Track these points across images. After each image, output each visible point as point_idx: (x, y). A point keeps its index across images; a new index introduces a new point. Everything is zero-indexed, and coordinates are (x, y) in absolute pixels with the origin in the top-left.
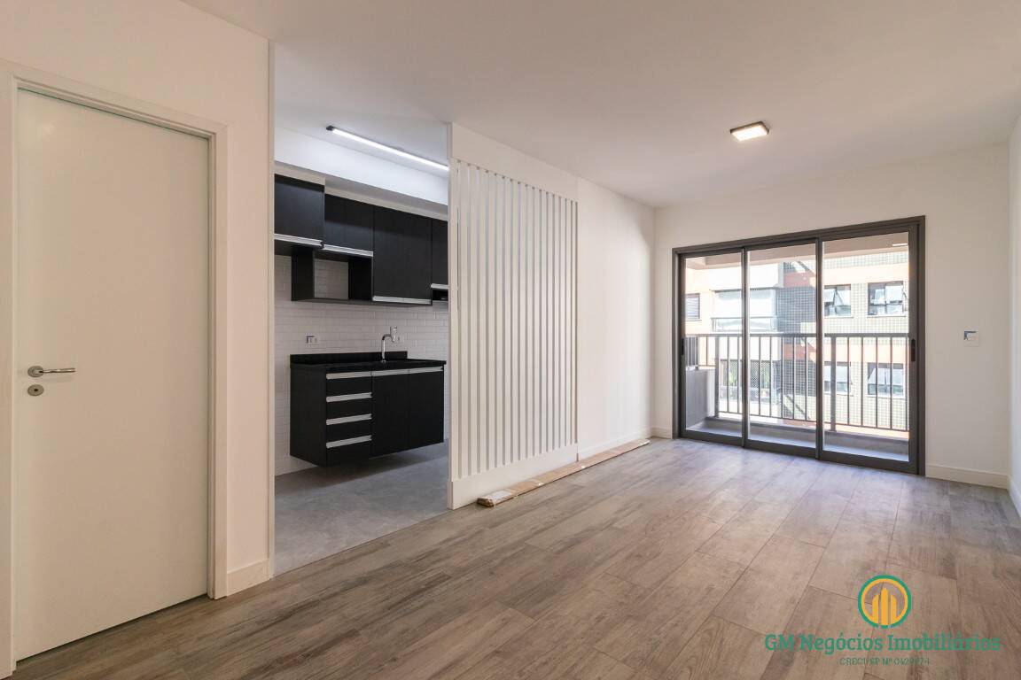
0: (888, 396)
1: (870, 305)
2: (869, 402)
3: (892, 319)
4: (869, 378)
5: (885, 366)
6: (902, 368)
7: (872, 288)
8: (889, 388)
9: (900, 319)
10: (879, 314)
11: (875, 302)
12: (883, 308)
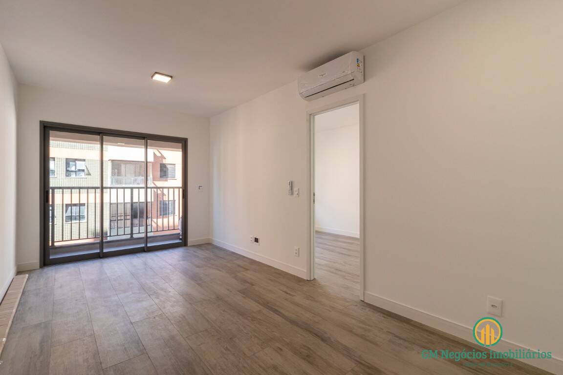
0: (78, 221)
1: (67, 171)
2: (67, 226)
3: (79, 179)
4: (66, 213)
5: (75, 205)
6: (85, 205)
7: (68, 162)
8: (78, 217)
9: (83, 179)
10: (72, 177)
11: (69, 169)
12: (75, 173)
